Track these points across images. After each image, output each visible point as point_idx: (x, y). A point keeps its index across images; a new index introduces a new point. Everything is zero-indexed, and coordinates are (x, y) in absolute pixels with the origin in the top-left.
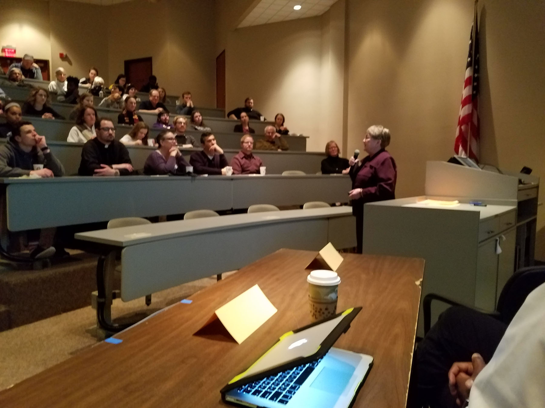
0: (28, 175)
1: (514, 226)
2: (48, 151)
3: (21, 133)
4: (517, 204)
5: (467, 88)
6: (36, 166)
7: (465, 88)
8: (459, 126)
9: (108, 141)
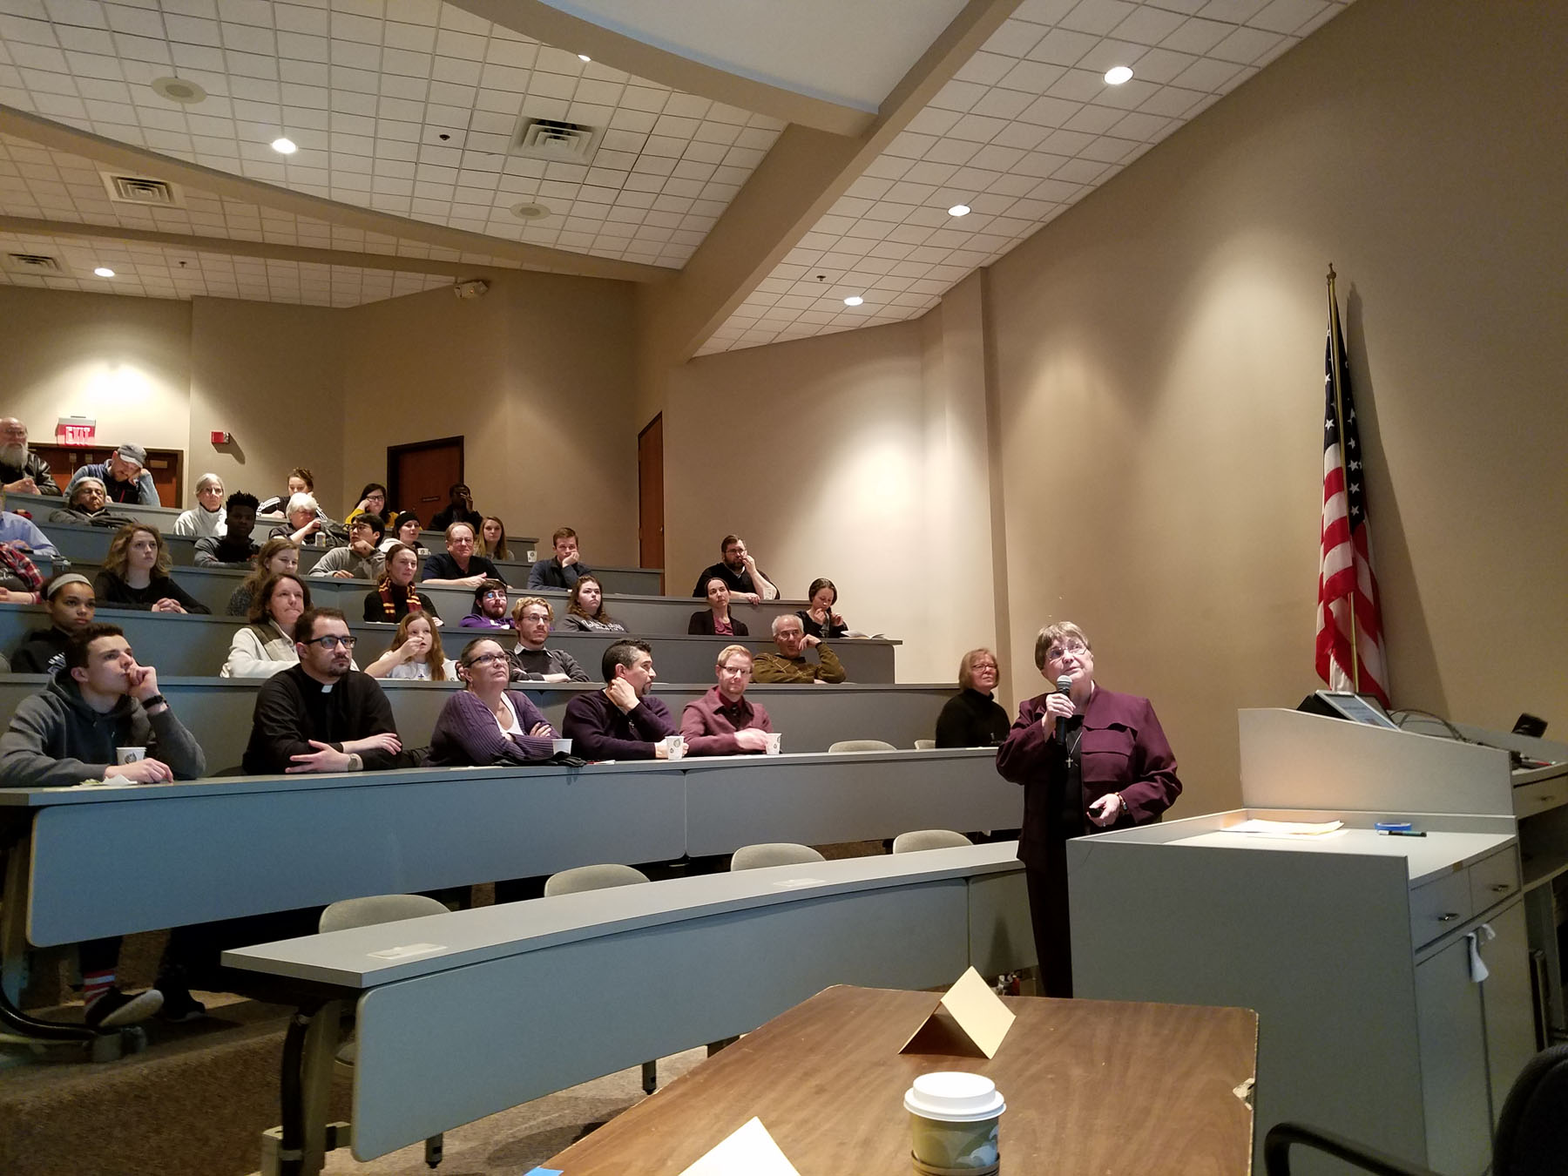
0: (100, 778)
1: (1516, 893)
2: (163, 707)
3: (91, 660)
4: (1514, 826)
5: (1334, 499)
6: (124, 751)
7: (1326, 500)
8: (1322, 603)
9: (332, 674)
